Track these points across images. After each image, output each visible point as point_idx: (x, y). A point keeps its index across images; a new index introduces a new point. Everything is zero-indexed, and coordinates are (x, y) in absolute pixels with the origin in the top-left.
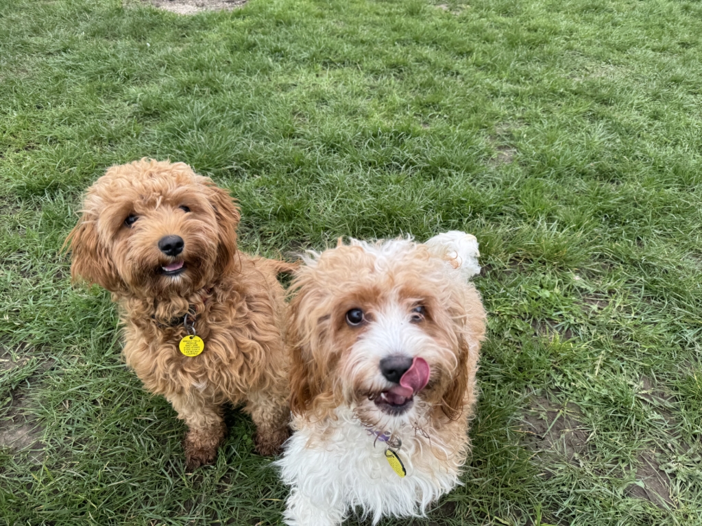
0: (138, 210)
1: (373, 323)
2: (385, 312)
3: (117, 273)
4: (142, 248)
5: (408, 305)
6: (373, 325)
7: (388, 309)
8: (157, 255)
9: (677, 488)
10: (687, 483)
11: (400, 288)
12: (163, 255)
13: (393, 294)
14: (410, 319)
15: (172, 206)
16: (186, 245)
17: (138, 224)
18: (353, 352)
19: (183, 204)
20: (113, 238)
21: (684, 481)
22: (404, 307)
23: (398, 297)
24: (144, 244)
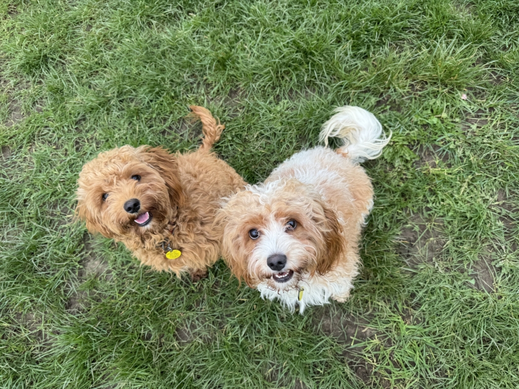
0: (106, 189)
1: (262, 236)
2: (269, 229)
3: (109, 231)
4: (115, 214)
5: (282, 221)
6: (263, 237)
7: (271, 226)
8: (126, 215)
9: (499, 279)
10: (508, 275)
11: (274, 213)
12: (129, 214)
13: (271, 217)
14: (284, 230)
15: (126, 179)
16: (141, 203)
17: (108, 198)
18: (254, 254)
19: (133, 174)
20: (99, 211)
21: (506, 273)
22: (280, 223)
23: (274, 218)
24: (116, 212)
